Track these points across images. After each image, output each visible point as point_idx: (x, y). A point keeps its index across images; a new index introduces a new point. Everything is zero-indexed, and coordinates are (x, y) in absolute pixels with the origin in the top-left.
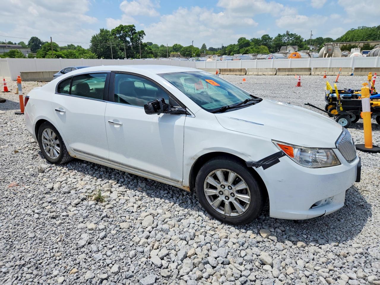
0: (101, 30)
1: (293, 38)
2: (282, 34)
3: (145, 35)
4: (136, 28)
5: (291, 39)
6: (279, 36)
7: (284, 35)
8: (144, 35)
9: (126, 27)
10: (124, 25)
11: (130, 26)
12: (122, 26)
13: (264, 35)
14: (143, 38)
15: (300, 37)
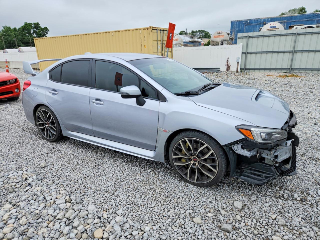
0: (3, 27)
1: (203, 33)
2: (195, 31)
3: (49, 31)
4: (40, 26)
5: (202, 34)
6: (193, 32)
7: (197, 32)
8: (47, 31)
9: (30, 24)
10: (28, 22)
11: (34, 23)
12: (27, 23)
13: (182, 31)
14: (47, 33)
15: (208, 33)
